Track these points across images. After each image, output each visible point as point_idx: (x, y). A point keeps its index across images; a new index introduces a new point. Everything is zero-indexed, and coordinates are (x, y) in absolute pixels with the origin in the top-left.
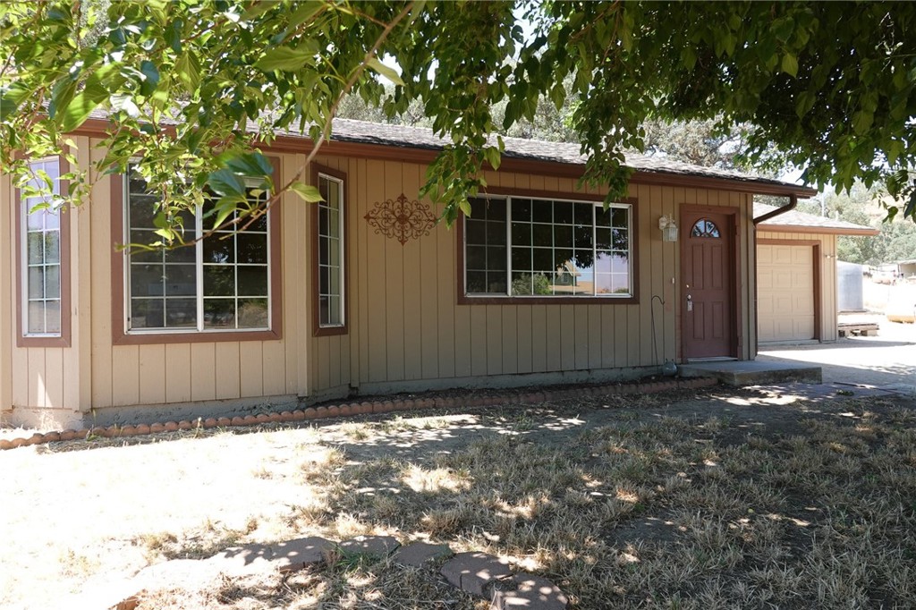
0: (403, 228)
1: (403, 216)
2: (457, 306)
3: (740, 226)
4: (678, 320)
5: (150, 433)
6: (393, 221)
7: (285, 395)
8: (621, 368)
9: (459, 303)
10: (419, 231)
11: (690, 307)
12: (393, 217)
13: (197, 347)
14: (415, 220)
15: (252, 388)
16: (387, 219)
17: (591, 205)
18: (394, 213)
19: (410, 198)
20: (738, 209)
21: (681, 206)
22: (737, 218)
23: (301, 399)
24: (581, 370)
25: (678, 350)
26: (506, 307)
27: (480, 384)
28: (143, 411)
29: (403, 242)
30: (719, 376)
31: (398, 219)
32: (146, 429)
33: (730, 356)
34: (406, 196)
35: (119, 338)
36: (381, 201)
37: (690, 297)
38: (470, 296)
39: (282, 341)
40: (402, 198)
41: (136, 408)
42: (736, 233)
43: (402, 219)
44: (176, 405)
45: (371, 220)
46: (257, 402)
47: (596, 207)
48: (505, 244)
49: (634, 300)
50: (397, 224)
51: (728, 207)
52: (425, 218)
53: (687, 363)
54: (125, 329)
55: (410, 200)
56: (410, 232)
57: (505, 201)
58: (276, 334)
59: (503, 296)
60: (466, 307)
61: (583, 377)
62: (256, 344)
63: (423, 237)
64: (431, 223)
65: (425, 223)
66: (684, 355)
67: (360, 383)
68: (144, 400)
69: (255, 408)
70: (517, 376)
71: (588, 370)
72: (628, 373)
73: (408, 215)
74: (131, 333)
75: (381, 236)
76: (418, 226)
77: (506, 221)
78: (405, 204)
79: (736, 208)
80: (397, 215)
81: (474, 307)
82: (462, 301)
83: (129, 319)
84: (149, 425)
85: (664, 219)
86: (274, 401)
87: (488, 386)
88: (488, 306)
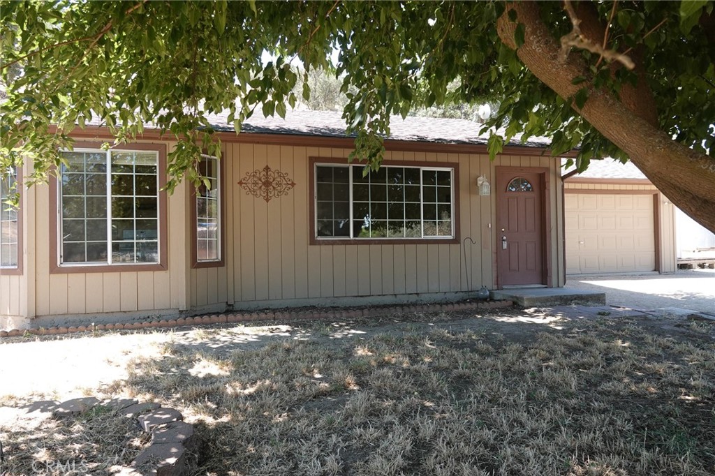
0: (267, 190)
1: (267, 181)
2: (309, 246)
3: (549, 182)
4: (494, 255)
5: (68, 332)
6: (260, 185)
7: (170, 309)
8: (445, 293)
9: (311, 244)
10: (280, 192)
11: (505, 245)
12: (260, 182)
13: (108, 275)
14: (277, 184)
15: (146, 303)
16: (255, 184)
17: (419, 169)
18: (260, 180)
19: (273, 168)
20: (548, 169)
21: (497, 168)
22: (546, 176)
23: (181, 312)
24: (411, 294)
25: (495, 279)
26: (348, 247)
27: (328, 303)
28: (70, 318)
29: (267, 200)
30: (515, 300)
31: (264, 184)
32: (65, 330)
33: (543, 284)
34: (269, 166)
35: (54, 269)
36: (251, 171)
37: (505, 238)
38: (320, 238)
39: (168, 271)
40: (267, 169)
41: (66, 316)
42: (545, 188)
43: (267, 184)
44: (94, 315)
45: (243, 185)
46: (150, 314)
47: (423, 171)
48: (348, 200)
49: (456, 241)
50: (263, 187)
51: (540, 168)
52: (285, 182)
53: (502, 289)
54: (58, 263)
55: (273, 169)
56: (273, 193)
57: (348, 168)
58: (164, 266)
59: (347, 238)
60: (317, 247)
61: (413, 299)
62: (150, 274)
63: (283, 196)
64: (289, 186)
65: (284, 186)
66: (500, 282)
67: (235, 302)
68: (71, 311)
69: (148, 317)
70: (358, 298)
71: (417, 294)
72: (451, 297)
73: (271, 180)
74: (62, 266)
75: (251, 196)
76: (279, 188)
77: (349, 182)
78: (269, 173)
79: (547, 168)
80: (263, 181)
81: (323, 247)
82: (313, 242)
83: (61, 257)
84: (68, 328)
85: (481, 178)
86: (162, 313)
87: (335, 305)
88: (334, 246)
